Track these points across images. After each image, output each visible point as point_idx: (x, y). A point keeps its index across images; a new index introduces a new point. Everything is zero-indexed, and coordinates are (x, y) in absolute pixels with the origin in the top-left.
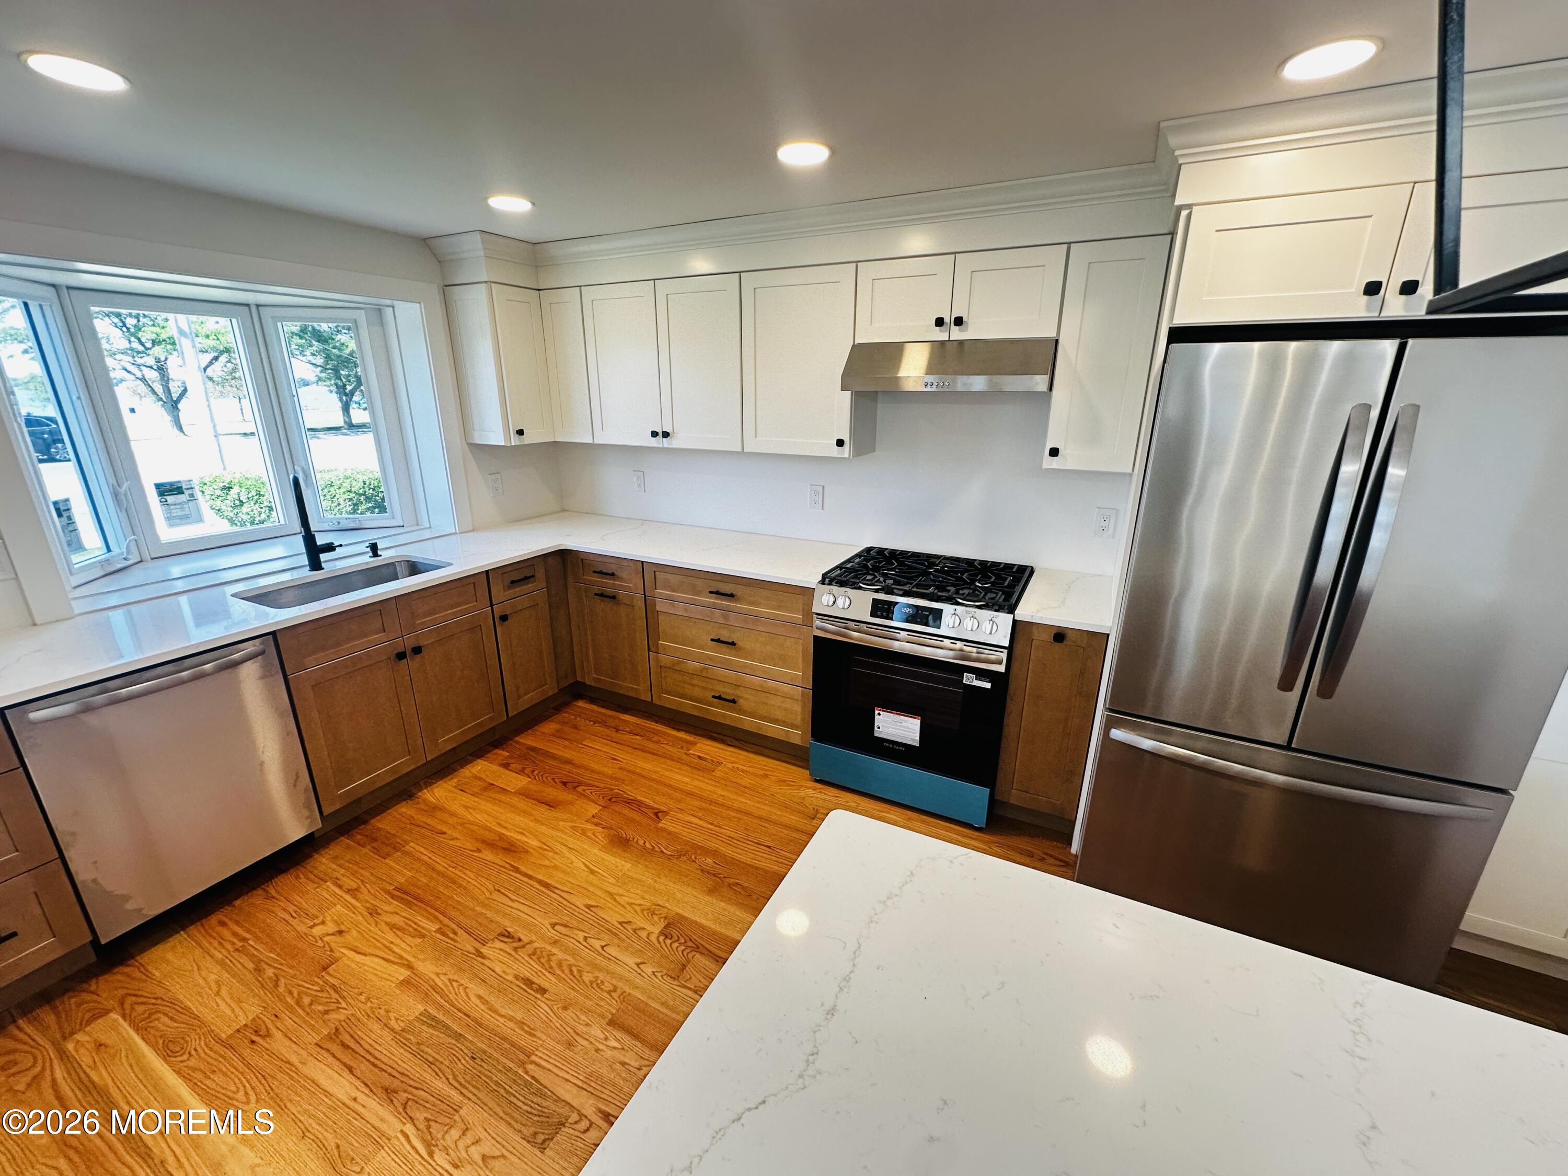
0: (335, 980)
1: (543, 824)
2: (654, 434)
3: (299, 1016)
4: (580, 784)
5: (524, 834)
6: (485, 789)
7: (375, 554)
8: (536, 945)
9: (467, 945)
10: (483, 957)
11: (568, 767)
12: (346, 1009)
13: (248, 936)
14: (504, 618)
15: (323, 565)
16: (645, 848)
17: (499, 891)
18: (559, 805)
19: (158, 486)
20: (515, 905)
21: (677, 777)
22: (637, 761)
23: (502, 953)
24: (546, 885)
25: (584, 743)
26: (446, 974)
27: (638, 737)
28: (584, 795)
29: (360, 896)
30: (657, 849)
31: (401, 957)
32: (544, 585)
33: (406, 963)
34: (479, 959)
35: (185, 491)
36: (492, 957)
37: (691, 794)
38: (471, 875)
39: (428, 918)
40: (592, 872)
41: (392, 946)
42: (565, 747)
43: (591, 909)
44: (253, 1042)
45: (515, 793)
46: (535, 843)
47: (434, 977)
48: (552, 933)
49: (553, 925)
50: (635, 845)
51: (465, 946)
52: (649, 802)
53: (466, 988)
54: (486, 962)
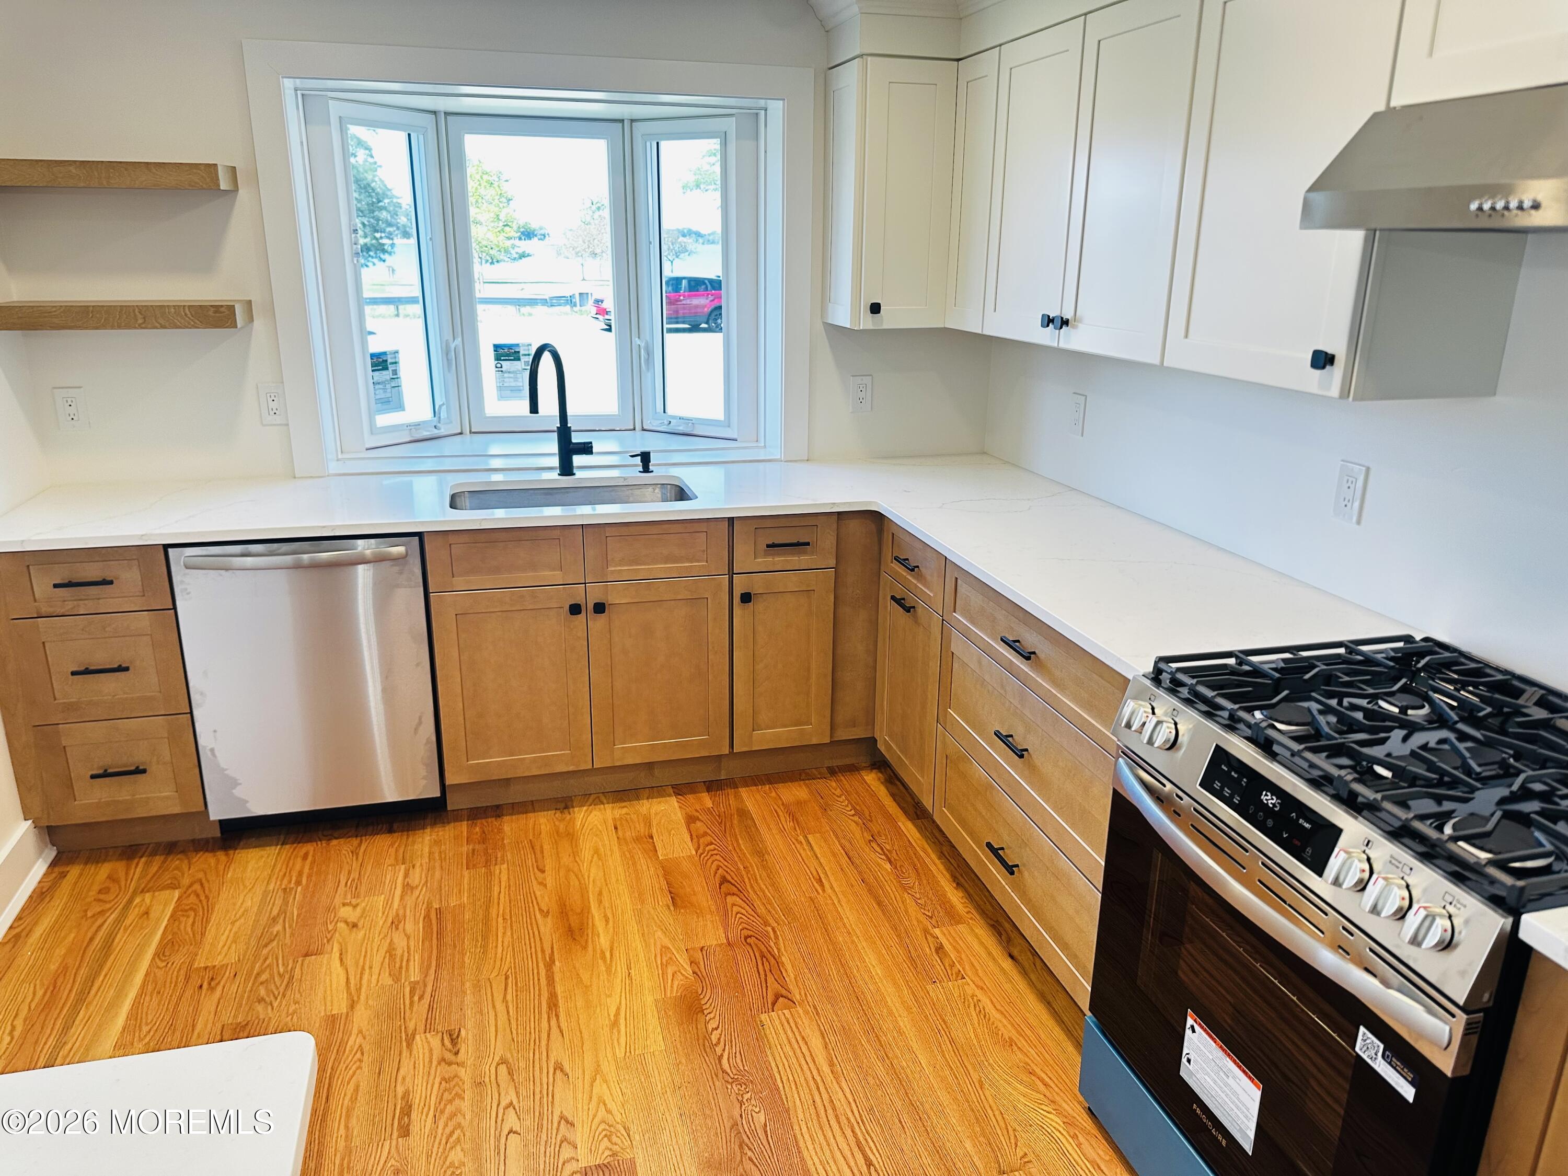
0: (300, 972)
1: (639, 922)
2: (1048, 321)
3: (245, 987)
4: (739, 892)
5: (607, 921)
6: (638, 839)
7: (646, 469)
8: (462, 1072)
9: (413, 1021)
10: (409, 1046)
11: (753, 860)
12: (273, 1009)
13: (304, 881)
14: (746, 598)
15: (575, 471)
16: (707, 1036)
17: (507, 978)
18: (685, 907)
19: (497, 347)
20: (500, 1007)
21: (871, 959)
22: (844, 901)
23: (427, 1055)
24: (553, 1004)
25: (810, 837)
26: (364, 1038)
27: (888, 866)
28: (726, 912)
29: (407, 898)
30: (719, 1050)
31: (359, 990)
32: (832, 562)
33: (355, 998)
34: (404, 1044)
35: (521, 357)
36: (415, 1052)
37: (857, 998)
38: (508, 939)
39: (423, 962)
40: (615, 1024)
41: (367, 971)
42: (782, 831)
43: (558, 1072)
44: (201, 987)
45: (661, 862)
46: (604, 941)
47: (355, 1031)
48: (488, 1068)
49: (503, 1061)
50: (701, 1026)
51: (410, 1020)
52: (790, 974)
53: (359, 1068)
54: (405, 1053)
